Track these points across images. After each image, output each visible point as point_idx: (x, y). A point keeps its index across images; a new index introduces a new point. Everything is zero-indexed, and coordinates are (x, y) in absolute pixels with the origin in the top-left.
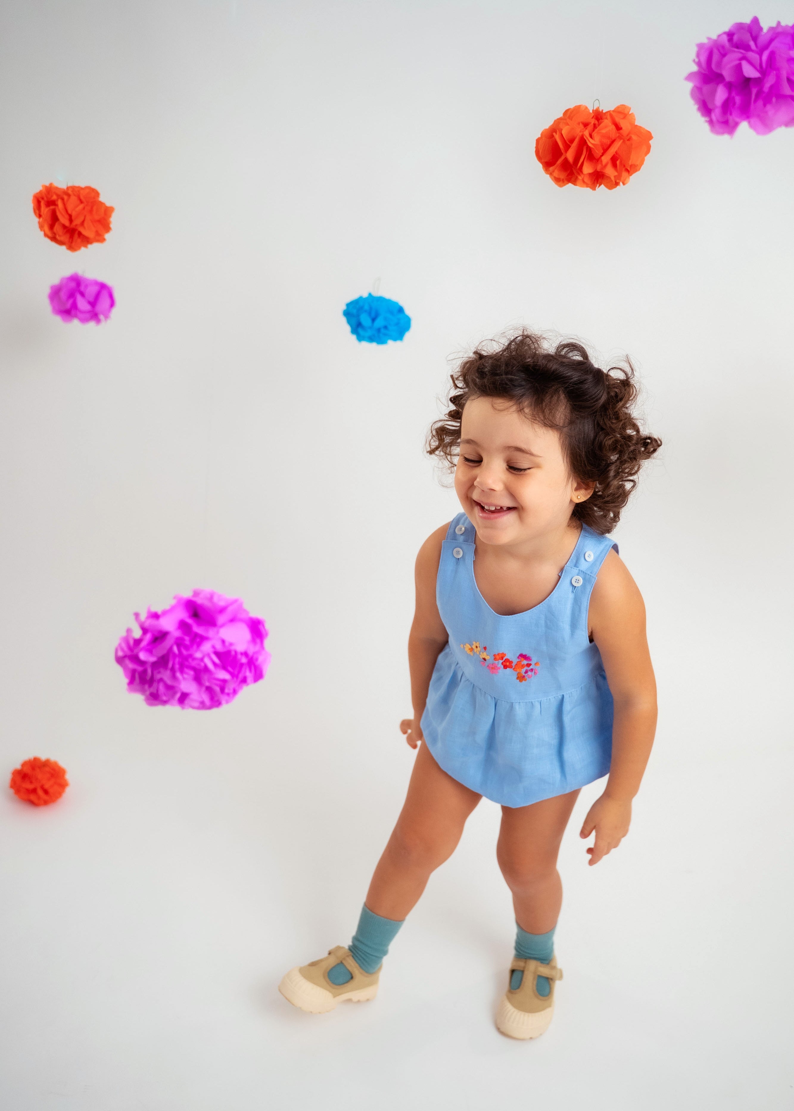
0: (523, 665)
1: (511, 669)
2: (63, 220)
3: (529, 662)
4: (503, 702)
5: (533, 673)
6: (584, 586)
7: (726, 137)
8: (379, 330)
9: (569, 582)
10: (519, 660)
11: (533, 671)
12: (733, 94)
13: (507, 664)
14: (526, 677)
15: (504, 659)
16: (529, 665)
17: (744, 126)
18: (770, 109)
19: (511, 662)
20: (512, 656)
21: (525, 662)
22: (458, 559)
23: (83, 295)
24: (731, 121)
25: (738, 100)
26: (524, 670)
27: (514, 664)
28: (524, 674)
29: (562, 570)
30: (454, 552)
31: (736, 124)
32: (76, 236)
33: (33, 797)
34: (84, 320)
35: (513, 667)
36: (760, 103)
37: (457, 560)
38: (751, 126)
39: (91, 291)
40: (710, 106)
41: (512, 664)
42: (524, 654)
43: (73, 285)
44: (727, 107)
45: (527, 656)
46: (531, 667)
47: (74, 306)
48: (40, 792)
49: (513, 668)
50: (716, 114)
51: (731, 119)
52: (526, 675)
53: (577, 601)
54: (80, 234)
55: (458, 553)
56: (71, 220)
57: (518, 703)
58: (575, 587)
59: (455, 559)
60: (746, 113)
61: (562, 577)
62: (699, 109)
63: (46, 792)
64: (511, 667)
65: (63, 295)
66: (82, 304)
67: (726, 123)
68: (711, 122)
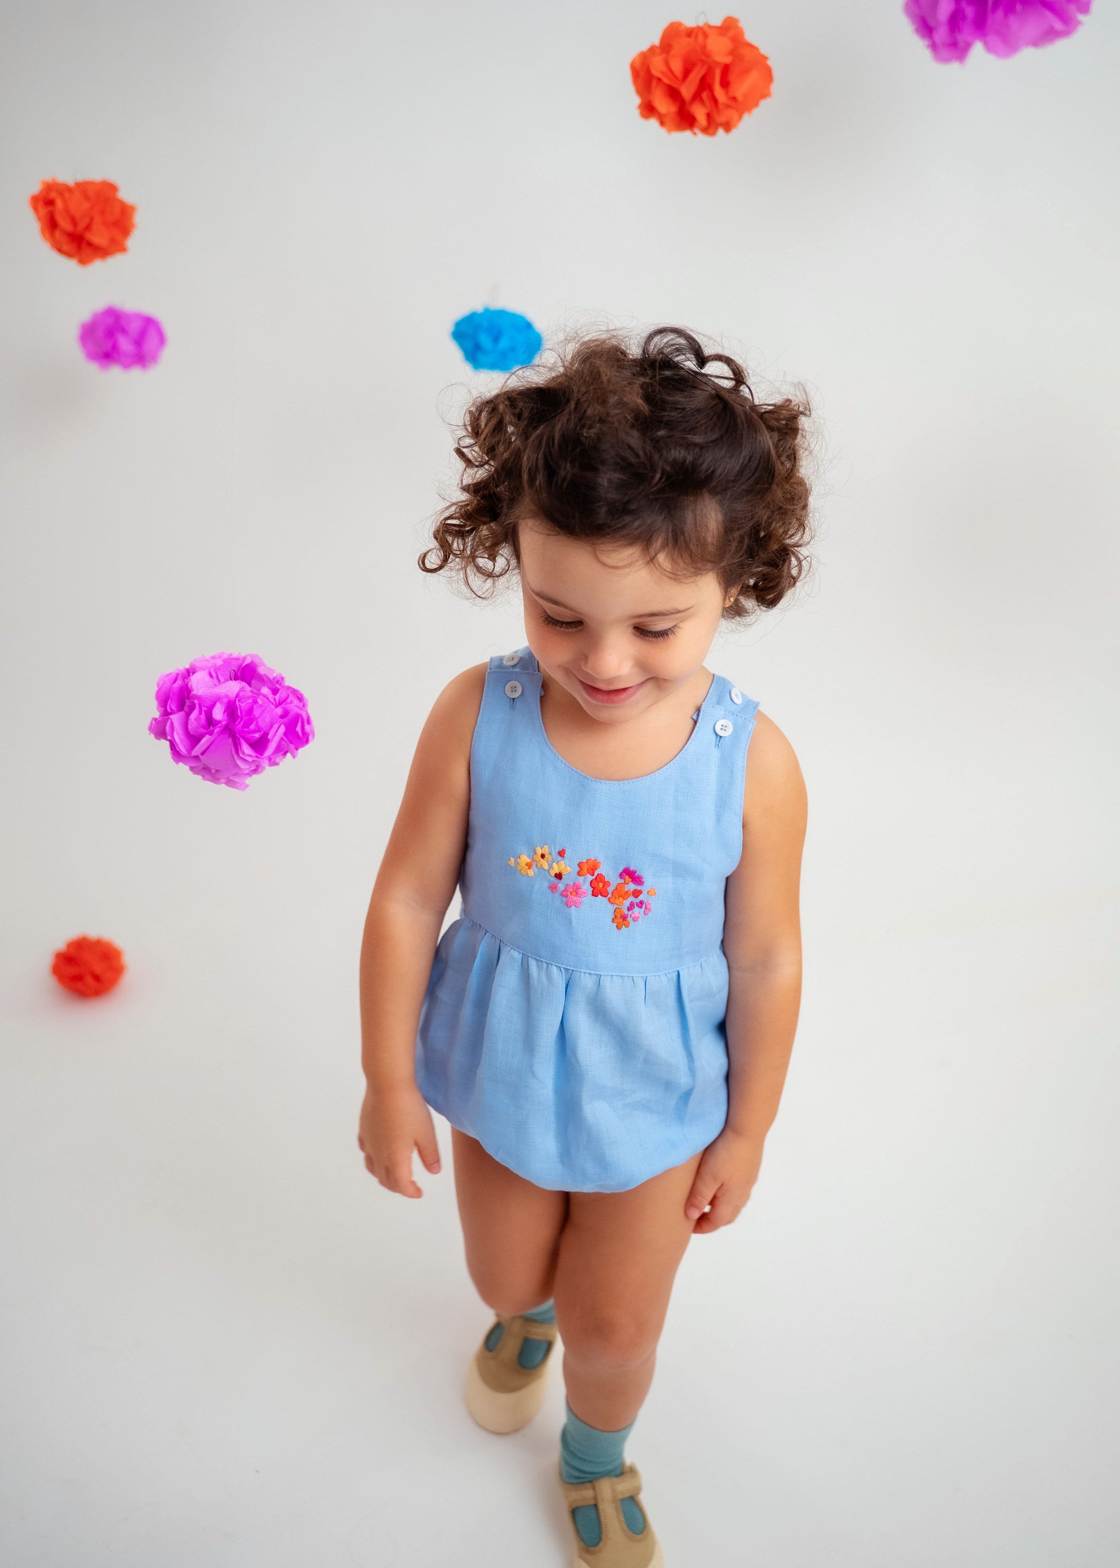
0: (627, 892)
1: (605, 900)
2: (64, 224)
3: (639, 888)
4: (582, 974)
5: (643, 910)
6: (736, 735)
7: (955, 66)
8: (503, 354)
9: (712, 727)
10: (622, 881)
11: (644, 906)
12: (964, 5)
13: (599, 888)
14: (629, 919)
15: (596, 874)
16: (637, 894)
17: (978, 49)
18: (1013, 21)
19: (606, 884)
20: (610, 872)
21: (632, 887)
22: (514, 699)
23: (124, 331)
24: (961, 44)
25: (969, 11)
26: (627, 903)
27: (610, 889)
28: (626, 912)
29: (698, 710)
30: (506, 688)
31: (968, 46)
32: (84, 245)
33: (79, 985)
34: (126, 366)
35: (610, 896)
36: (1000, 13)
37: (512, 702)
38: (989, 49)
39: (134, 327)
40: (931, 23)
41: (608, 889)
42: (632, 869)
43: (110, 321)
44: (955, 21)
45: (636, 874)
46: (641, 898)
47: (115, 347)
48: (89, 980)
49: (608, 897)
50: (942, 34)
51: (961, 38)
52: (630, 913)
53: (726, 763)
54: (90, 244)
55: (514, 689)
56: (74, 223)
57: (609, 977)
58: (721, 737)
59: (509, 699)
60: (980, 27)
61: (700, 720)
62: (917, 30)
63: (97, 978)
64: (604, 894)
65: (100, 333)
66: (125, 344)
67: (954, 45)
68: (934, 47)
